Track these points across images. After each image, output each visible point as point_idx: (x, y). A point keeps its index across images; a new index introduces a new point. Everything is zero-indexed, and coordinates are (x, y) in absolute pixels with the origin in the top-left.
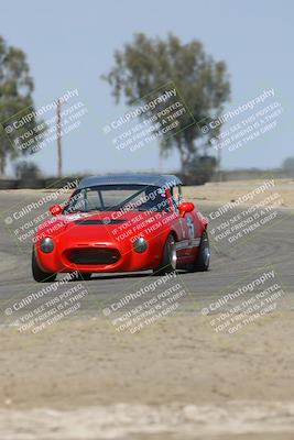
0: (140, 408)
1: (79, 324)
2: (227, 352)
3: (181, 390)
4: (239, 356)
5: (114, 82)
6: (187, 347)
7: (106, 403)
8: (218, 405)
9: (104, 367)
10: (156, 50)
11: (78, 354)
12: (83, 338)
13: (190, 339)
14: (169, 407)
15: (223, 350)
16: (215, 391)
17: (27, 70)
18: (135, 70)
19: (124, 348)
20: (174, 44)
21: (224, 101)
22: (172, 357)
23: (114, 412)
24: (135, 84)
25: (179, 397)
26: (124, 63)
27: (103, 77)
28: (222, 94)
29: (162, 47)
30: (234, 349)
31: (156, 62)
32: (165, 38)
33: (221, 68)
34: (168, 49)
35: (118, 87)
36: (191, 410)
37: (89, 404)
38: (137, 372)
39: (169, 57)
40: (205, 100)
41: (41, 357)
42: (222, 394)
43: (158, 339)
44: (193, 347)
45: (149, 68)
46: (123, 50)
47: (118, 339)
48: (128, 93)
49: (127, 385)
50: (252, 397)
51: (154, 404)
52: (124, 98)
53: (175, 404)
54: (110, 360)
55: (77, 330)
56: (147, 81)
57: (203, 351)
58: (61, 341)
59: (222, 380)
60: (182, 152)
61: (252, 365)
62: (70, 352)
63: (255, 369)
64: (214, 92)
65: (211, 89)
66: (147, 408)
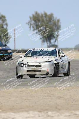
0: (36, 113)
1: (20, 90)
2: (59, 98)
3: (47, 108)
4: (63, 99)
7: (27, 111)
8: (57, 112)
9: (26, 101)
11: (19, 98)
12: (21, 94)
13: (50, 94)
14: (44, 112)
15: (58, 97)
16: (56, 108)
17: (6, 21)
18: (35, 21)
19: (32, 96)
20: (46, 14)
22: (45, 99)
23: (29, 114)
24: (35, 25)
25: (46, 110)
26: (32, 19)
27: (27, 23)
28: (58, 28)
29: (42, 15)
30: (62, 97)
31: (41, 19)
32: (43, 13)
33: (58, 21)
34: (44, 16)
35: (31, 26)
36: (50, 113)
37: (23, 111)
38: (35, 103)
39: (44, 18)
41: (9, 99)
42: (58, 109)
43: (41, 94)
44: (50, 96)
45: (39, 21)
46: (32, 16)
47: (30, 94)
48: (33, 27)
49: (33, 106)
50: (66, 110)
51: (40, 112)
52: (32, 29)
53: (46, 112)
54: (28, 99)
55: (19, 91)
56: (38, 24)
57: (53, 97)
58: (15, 94)
59: (58, 105)
60: (48, 44)
61: (66, 101)
62: (17, 97)
63: (67, 102)
64: (56, 27)
65: (56, 26)
66: (38, 113)
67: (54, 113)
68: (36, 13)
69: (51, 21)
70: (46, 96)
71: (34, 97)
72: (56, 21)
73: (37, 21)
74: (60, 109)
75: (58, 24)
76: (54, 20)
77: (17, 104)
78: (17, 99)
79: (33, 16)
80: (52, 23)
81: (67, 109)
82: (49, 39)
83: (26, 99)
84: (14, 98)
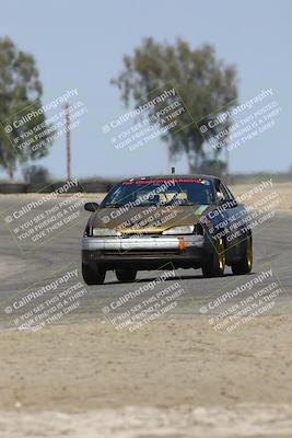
0: (149, 411)
1: (89, 327)
2: (235, 355)
3: (190, 393)
4: (248, 359)
5: (123, 85)
6: (196, 350)
7: (115, 406)
8: (227, 408)
9: (113, 370)
10: (165, 54)
11: (87, 357)
12: (92, 341)
13: (200, 342)
14: (178, 409)
15: (232, 353)
16: (223, 393)
17: (37, 75)
18: (144, 72)
19: (133, 350)
20: (184, 48)
21: (232, 105)
23: (123, 415)
24: (144, 88)
25: (188, 400)
26: (133, 66)
27: (112, 82)
28: (230, 100)
29: (170, 52)
30: (243, 352)
31: (165, 67)
32: (173, 43)
33: (230, 74)
34: (177, 54)
35: (127, 92)
36: (199, 412)
37: (99, 407)
38: (146, 375)
39: (178, 62)
40: (213, 104)
41: (50, 360)
42: (231, 397)
43: (167, 342)
44: (202, 350)
45: (158, 72)
46: (132, 55)
47: (127, 342)
48: (137, 97)
49: (137, 388)
50: (261, 399)
51: (163, 407)
52: (133, 102)
53: (184, 407)
54: (119, 363)
55: (87, 333)
56: (156, 86)
57: (212, 354)
58: (71, 344)
59: (230, 383)
60: (190, 157)
61: (260, 368)
62: (79, 355)
63: (263, 371)
64: (222, 96)
65: (219, 94)
66: (157, 411)
67: (214, 411)
68: (149, 43)
69: (204, 73)
70: (184, 351)
71: (142, 353)
72: (223, 75)
73: (151, 73)
74: (236, 399)
75: (228, 82)
76: (212, 71)
77: (77, 378)
78: (80, 361)
79: (138, 53)
80: (207, 82)
81: (265, 398)
82: (194, 140)
83: (110, 363)
84: (68, 359)
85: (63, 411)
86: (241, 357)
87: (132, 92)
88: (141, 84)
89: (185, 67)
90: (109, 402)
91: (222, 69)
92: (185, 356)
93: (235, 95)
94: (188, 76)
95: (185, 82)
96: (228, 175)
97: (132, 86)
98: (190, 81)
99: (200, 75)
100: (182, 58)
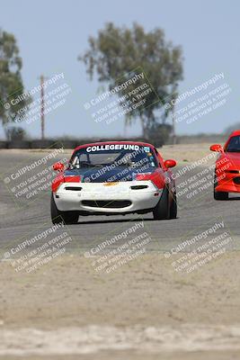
0: (110, 330)
1: (59, 260)
2: (180, 284)
3: (143, 315)
4: (191, 287)
5: (88, 62)
6: (148, 279)
7: (82, 325)
8: (173, 328)
9: (80, 295)
10: (123, 37)
11: (58, 284)
12: (63, 271)
13: (151, 273)
14: (133, 328)
15: (177, 282)
16: (170, 316)
17: (17, 52)
18: (106, 51)
19: (96, 279)
20: (139, 32)
21: (178, 79)
22: (136, 288)
23: (88, 332)
24: (106, 64)
25: (141, 320)
26: (96, 47)
28: (176, 74)
29: (128, 34)
30: (187, 282)
31: (123, 47)
32: (130, 27)
33: (177, 53)
34: (133, 36)
35: (92, 67)
36: (151, 331)
37: (68, 325)
38: (107, 300)
39: (134, 42)
40: (162, 78)
41: (27, 286)
42: (176, 319)
43: (124, 272)
44: (153, 280)
45: (117, 51)
46: (96, 36)
47: (91, 272)
48: (100, 71)
49: (99, 310)
50: (201, 321)
51: (121, 326)
52: (96, 76)
53: (138, 326)
54: (85, 290)
55: (58, 264)
56: (115, 62)
57: (161, 283)
58: (45, 273)
59: (176, 307)
60: (143, 121)
61: (201, 295)
62: (52, 282)
63: (203, 298)
64: (170, 71)
65: (168, 68)
66: (115, 329)
67: (162, 330)
68: (110, 26)
69: (155, 52)
70: (138, 280)
71: (104, 282)
72: (171, 53)
73: (112, 52)
74: (180, 320)
75: (175, 60)
76: (162, 51)
77: (50, 302)
78: (53, 287)
79: (101, 36)
80: (158, 60)
81: (204, 320)
84: (43, 285)
85: (38, 328)
86: (184, 286)
87: (95, 67)
88: (103, 60)
89: (140, 47)
90: (76, 322)
91: (170, 49)
92: (139, 284)
93: (181, 70)
94: (142, 55)
95: (140, 60)
96: (174, 136)
97: (96, 62)
98: (143, 58)
99: (152, 53)
100: (137, 40)
